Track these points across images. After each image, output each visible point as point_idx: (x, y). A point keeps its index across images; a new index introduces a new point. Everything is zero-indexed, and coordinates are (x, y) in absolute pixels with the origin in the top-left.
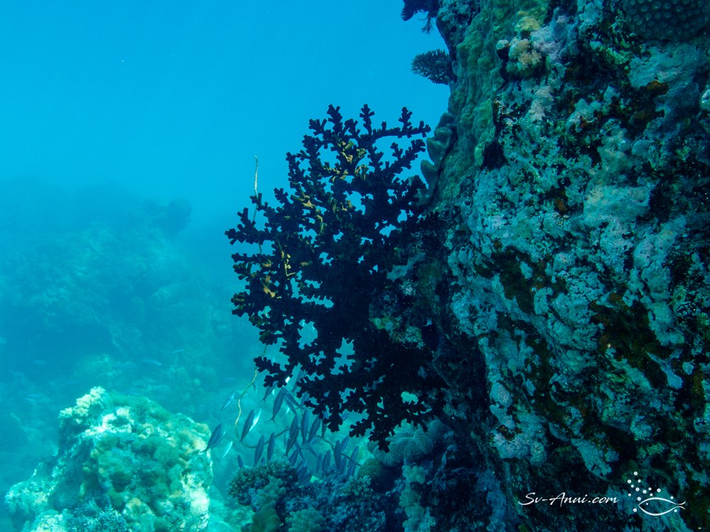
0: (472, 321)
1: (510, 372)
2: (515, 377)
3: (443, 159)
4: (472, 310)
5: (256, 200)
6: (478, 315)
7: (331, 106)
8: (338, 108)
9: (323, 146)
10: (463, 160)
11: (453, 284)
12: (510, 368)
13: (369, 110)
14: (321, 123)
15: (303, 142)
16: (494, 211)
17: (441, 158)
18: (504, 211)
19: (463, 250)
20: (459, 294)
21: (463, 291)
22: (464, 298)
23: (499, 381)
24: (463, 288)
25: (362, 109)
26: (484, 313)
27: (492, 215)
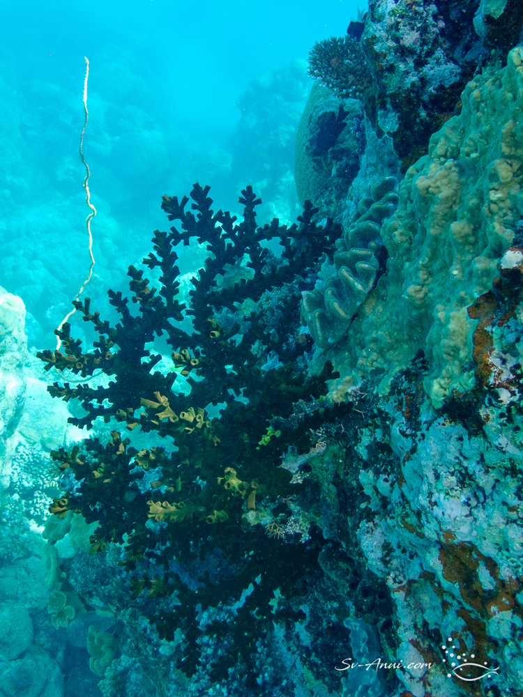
0: (385, 562)
1: (425, 624)
2: (432, 630)
3: (361, 305)
4: (387, 547)
5: (83, 307)
6: (394, 554)
7: (196, 186)
8: (208, 188)
9: (182, 241)
10: (395, 330)
11: (363, 506)
12: (426, 618)
13: (255, 196)
14: (180, 202)
15: (154, 240)
16: (452, 489)
17: (358, 304)
18: (465, 491)
19: (386, 480)
20: (371, 524)
21: (376, 520)
22: (378, 532)
23: (412, 642)
24: (377, 516)
25: (243, 192)
26: (401, 554)
27: (448, 494)
